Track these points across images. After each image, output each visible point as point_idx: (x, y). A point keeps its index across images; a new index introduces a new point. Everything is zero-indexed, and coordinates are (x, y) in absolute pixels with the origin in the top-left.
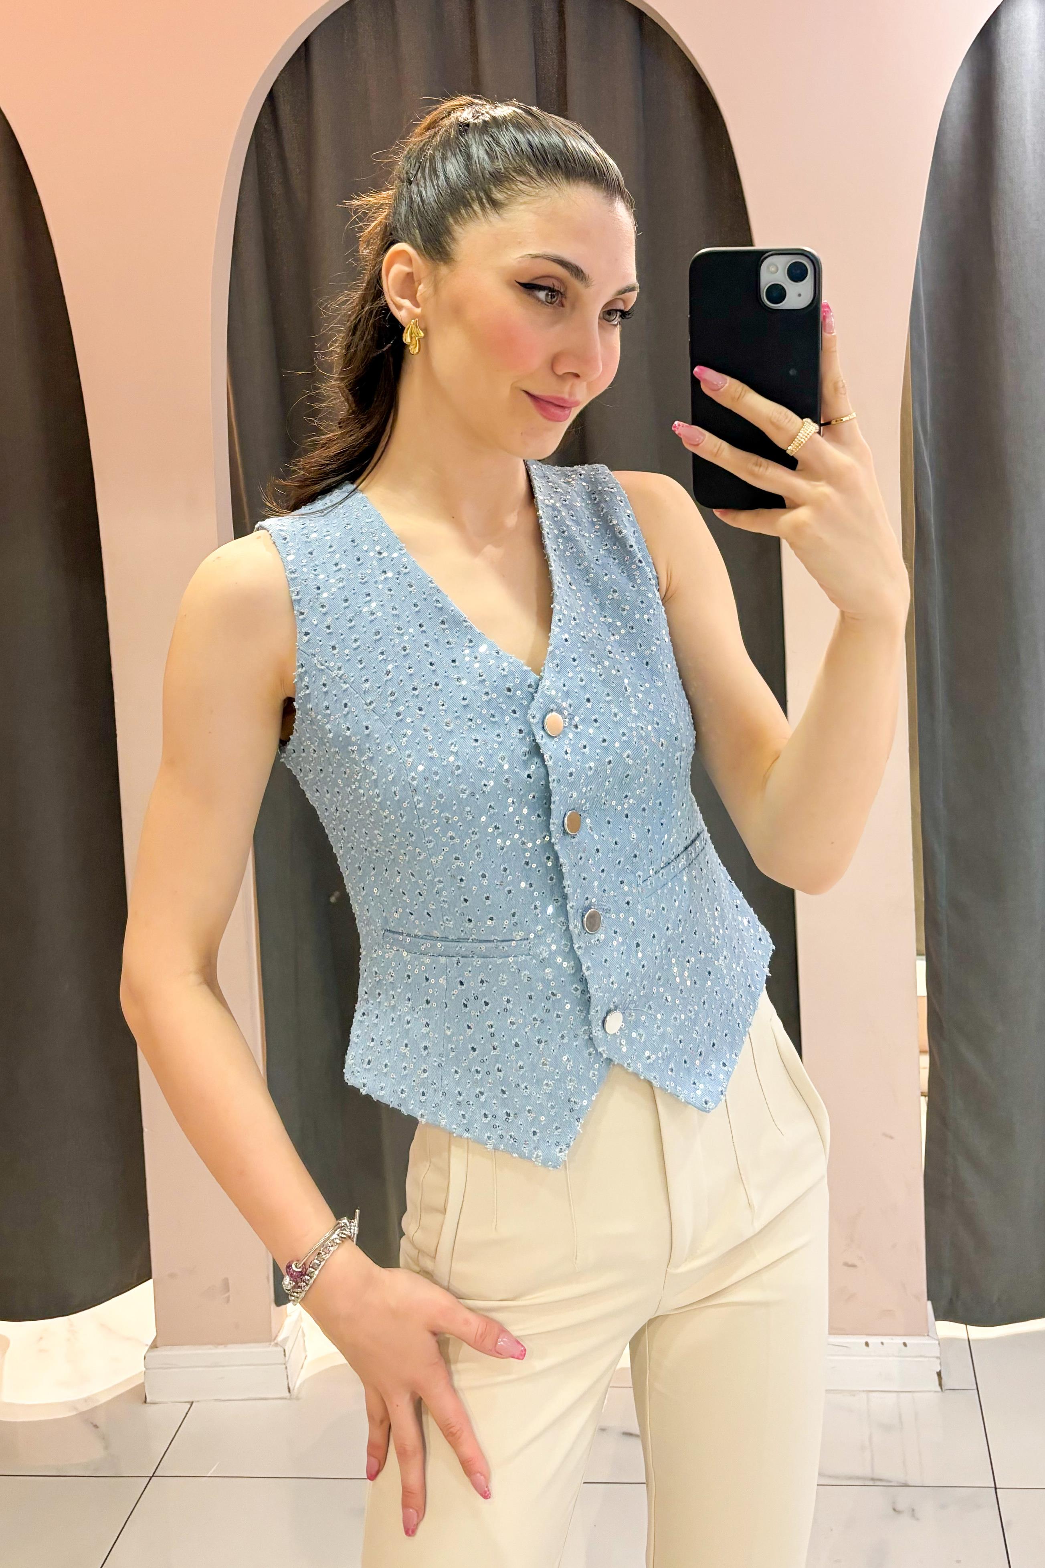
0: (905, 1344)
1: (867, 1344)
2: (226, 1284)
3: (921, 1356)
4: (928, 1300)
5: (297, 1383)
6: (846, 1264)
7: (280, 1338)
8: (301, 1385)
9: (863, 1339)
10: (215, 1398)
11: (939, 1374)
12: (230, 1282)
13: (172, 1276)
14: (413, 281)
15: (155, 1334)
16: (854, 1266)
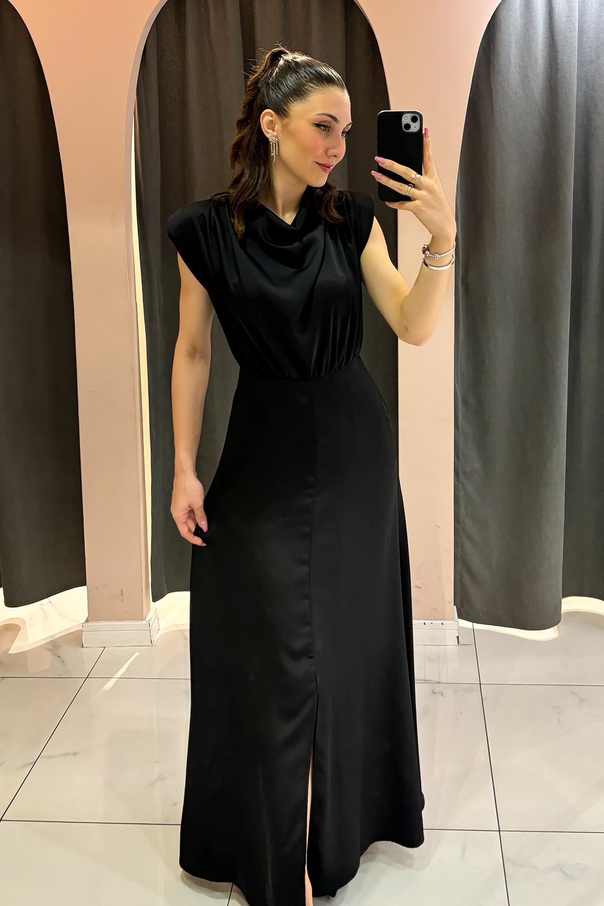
0: (442, 624)
1: (425, 624)
2: (122, 592)
3: (450, 629)
4: (454, 605)
5: (155, 638)
6: (416, 587)
7: (147, 619)
8: (158, 639)
9: (423, 622)
10: (116, 645)
11: (458, 637)
12: (124, 591)
13: (96, 588)
14: (273, 123)
15: (88, 615)
16: (420, 588)
